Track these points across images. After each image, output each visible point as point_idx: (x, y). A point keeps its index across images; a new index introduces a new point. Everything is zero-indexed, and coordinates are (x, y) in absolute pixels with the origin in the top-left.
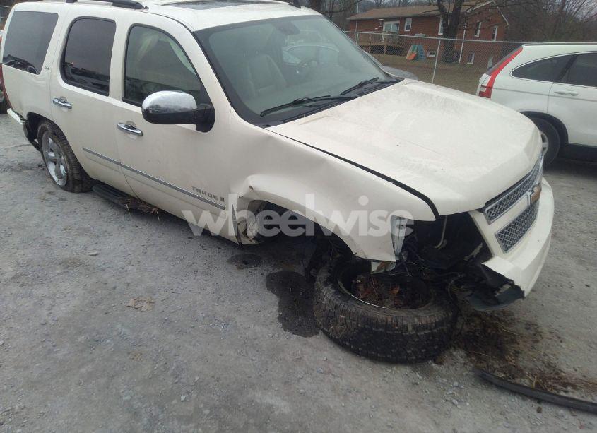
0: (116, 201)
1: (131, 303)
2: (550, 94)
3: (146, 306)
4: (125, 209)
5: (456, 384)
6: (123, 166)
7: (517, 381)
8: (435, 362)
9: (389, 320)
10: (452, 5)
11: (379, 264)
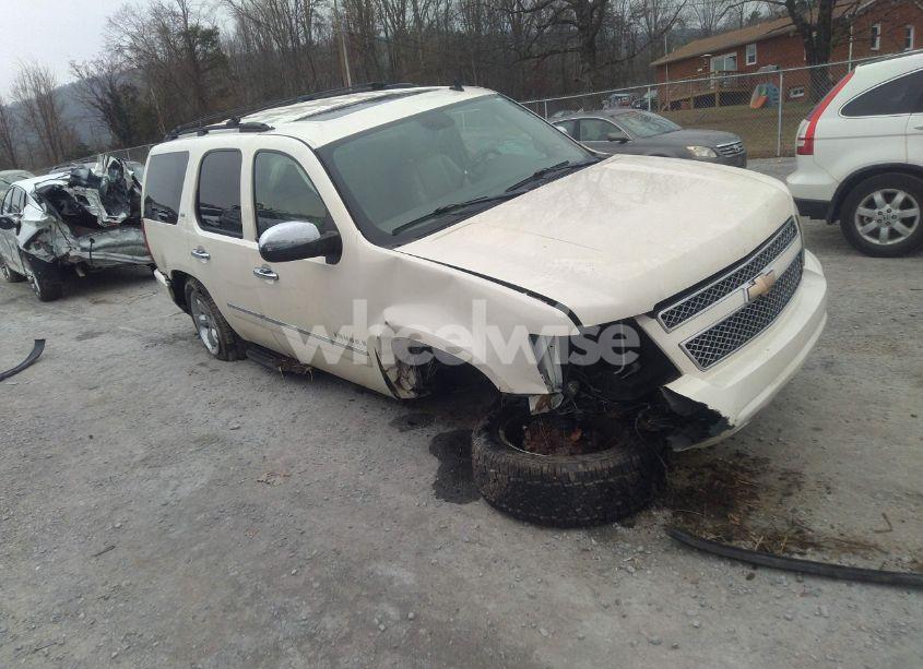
0: (268, 364)
1: (264, 477)
2: (908, 132)
3: (279, 480)
4: (278, 373)
5: (641, 548)
6: (267, 319)
7: (734, 544)
8: (623, 525)
9: (545, 468)
10: (816, 12)
11: (537, 399)
